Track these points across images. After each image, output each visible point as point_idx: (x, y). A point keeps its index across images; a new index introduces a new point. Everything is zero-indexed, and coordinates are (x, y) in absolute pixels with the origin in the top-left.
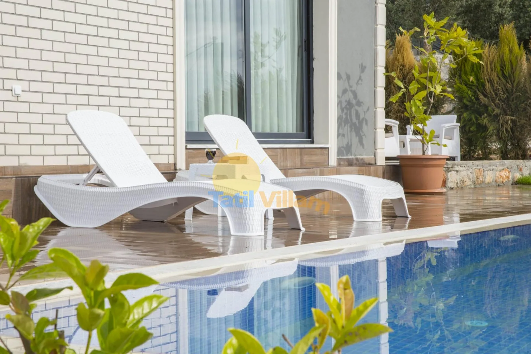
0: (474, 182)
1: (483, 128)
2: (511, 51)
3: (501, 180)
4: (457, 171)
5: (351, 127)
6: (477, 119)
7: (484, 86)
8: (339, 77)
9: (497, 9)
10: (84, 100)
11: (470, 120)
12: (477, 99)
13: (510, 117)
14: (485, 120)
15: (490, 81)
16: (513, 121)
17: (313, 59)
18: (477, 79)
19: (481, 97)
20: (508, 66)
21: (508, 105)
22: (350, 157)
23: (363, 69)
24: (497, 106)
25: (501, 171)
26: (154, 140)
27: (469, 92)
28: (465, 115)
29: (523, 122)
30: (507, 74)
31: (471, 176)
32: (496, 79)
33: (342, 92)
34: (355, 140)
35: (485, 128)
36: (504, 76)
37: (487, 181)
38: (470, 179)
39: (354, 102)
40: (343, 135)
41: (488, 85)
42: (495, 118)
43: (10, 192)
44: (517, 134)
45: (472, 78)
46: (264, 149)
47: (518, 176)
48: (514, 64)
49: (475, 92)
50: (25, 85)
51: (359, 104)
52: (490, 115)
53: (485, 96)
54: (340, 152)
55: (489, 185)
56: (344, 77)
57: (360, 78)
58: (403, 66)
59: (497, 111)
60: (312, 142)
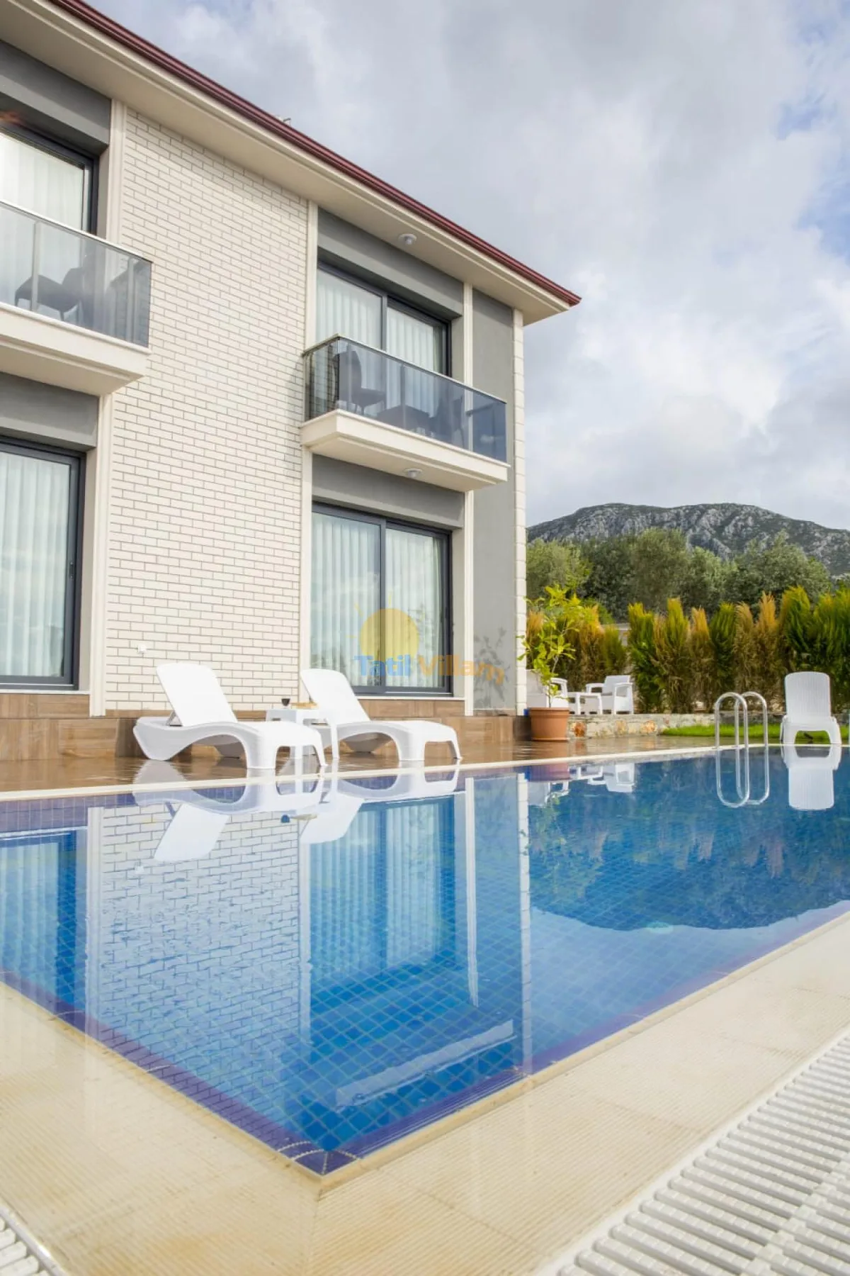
0: (616, 733)
1: (654, 687)
2: (676, 620)
3: (645, 731)
4: (597, 723)
5: (490, 683)
6: (650, 679)
7: (654, 650)
8: (476, 639)
9: (713, 588)
10: (186, 656)
11: (644, 680)
12: (649, 661)
13: (676, 678)
14: (656, 680)
15: (660, 647)
16: (679, 681)
17: (452, 624)
18: (649, 645)
19: (653, 660)
20: (673, 635)
21: (675, 667)
22: (489, 709)
23: (502, 633)
24: (666, 668)
25: (645, 723)
26: (236, 690)
27: (642, 656)
28: (640, 675)
29: (688, 681)
30: (673, 640)
31: (612, 727)
32: (664, 645)
33: (479, 654)
34: (494, 694)
35: (656, 687)
36: (671, 643)
37: (630, 731)
38: (611, 730)
39: (493, 661)
40: (481, 690)
41: (658, 650)
42: (665, 678)
43: (114, 730)
44: (684, 692)
45: (644, 644)
46: (359, 700)
47: (664, 727)
48: (679, 631)
49: (648, 656)
50: (151, 645)
51: (499, 663)
52: (660, 676)
53: (657, 659)
54: (477, 704)
55: (632, 735)
56: (482, 639)
57: (500, 640)
58: (591, 633)
59: (666, 672)
60: (452, 696)
